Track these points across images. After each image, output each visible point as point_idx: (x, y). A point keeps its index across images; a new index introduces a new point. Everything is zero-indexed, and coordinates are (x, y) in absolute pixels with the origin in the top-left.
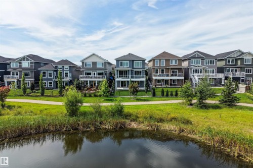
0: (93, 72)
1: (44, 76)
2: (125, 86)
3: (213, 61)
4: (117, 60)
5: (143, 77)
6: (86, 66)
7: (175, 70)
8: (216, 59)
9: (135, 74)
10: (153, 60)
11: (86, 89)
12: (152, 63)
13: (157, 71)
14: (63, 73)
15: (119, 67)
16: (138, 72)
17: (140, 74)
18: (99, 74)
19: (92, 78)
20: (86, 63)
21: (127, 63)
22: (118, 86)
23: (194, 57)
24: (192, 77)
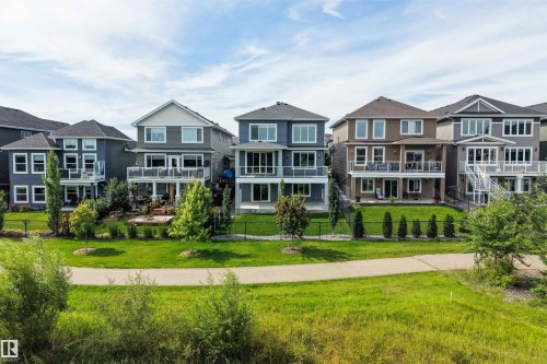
0: (171, 157)
1: (21, 168)
2: (265, 197)
3: (529, 125)
4: (243, 122)
5: (320, 173)
6: (149, 139)
7: (416, 152)
8: (536, 119)
9: (296, 164)
10: (350, 120)
11: (144, 208)
12: (345, 129)
13: (361, 152)
14: (80, 160)
15: (247, 141)
16: (305, 156)
17: (312, 163)
18: (188, 163)
19: (165, 174)
20: (149, 130)
21: (272, 130)
22: (246, 199)
23: (470, 113)
24: (469, 173)
